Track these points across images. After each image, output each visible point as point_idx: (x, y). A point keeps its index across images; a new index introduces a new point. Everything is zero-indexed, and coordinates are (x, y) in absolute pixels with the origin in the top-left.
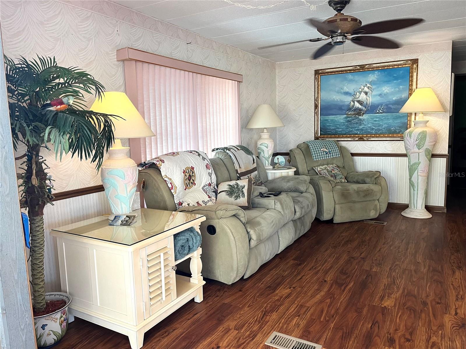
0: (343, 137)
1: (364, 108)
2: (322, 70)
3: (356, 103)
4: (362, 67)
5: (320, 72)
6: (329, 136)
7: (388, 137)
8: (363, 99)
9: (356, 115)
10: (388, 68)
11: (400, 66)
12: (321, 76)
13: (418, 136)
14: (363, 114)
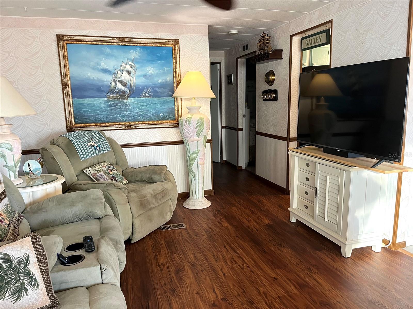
0: (105, 126)
1: (128, 91)
2: (67, 35)
3: (118, 83)
4: (121, 39)
5: (66, 38)
6: (87, 125)
7: (157, 124)
8: (126, 79)
9: (119, 98)
10: (150, 46)
11: (162, 45)
12: (66, 44)
13: (197, 123)
14: (128, 97)
